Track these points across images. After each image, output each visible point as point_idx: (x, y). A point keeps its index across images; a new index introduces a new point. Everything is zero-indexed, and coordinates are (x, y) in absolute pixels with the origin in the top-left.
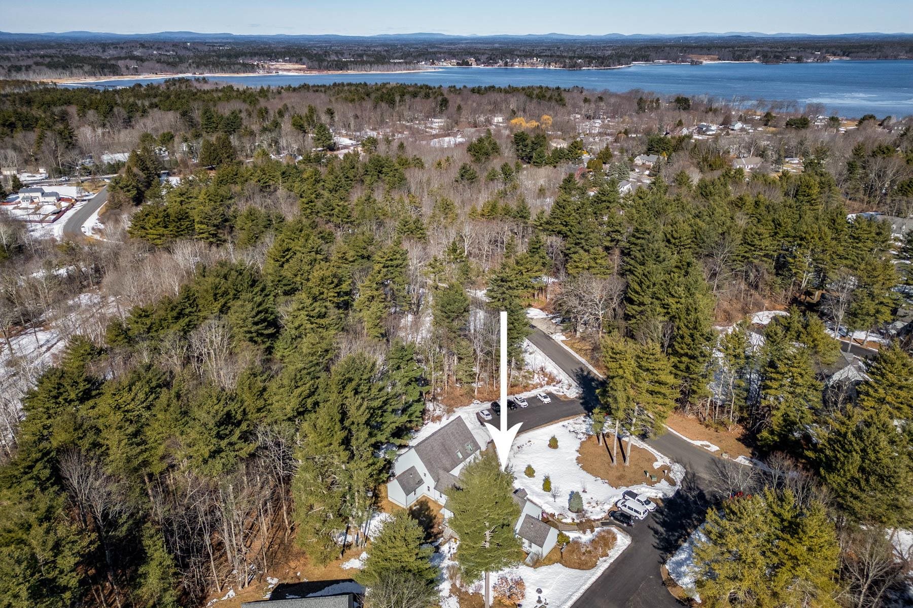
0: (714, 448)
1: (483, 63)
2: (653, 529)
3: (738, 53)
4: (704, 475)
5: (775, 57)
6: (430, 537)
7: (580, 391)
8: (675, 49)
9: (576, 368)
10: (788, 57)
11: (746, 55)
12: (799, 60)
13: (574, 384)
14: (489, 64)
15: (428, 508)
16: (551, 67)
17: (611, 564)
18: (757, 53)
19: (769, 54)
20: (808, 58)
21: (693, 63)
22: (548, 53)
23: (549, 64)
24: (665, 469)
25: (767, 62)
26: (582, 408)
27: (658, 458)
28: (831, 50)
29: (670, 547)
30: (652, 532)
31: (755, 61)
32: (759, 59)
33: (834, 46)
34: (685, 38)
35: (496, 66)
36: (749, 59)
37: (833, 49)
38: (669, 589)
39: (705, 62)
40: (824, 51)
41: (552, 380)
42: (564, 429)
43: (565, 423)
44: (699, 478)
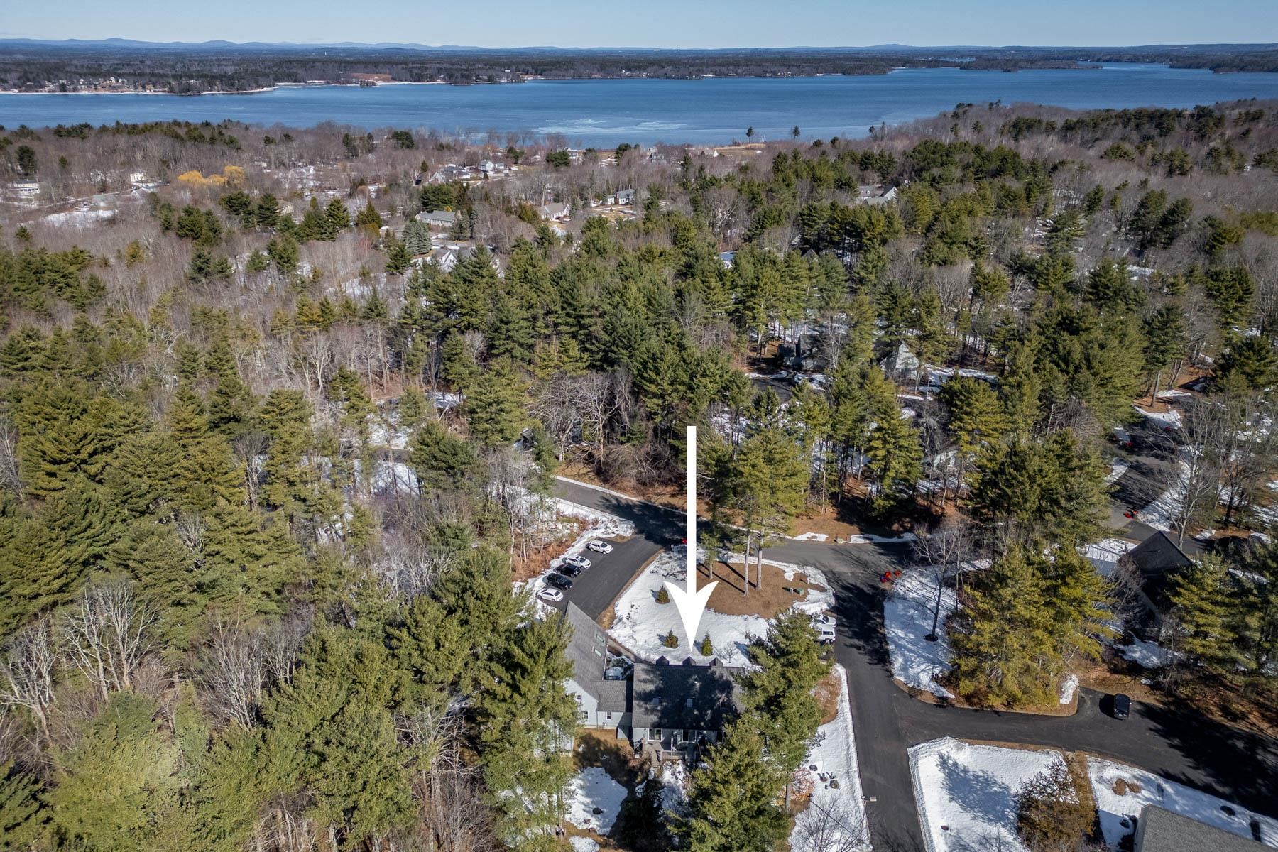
0: (822, 537)
1: (15, 86)
2: (852, 646)
3: (415, 71)
4: (843, 569)
5: (462, 76)
6: (636, 775)
7: (631, 524)
8: (331, 65)
9: (596, 499)
10: (478, 77)
11: (428, 73)
12: (491, 79)
13: (616, 518)
14: (29, 89)
15: (599, 742)
16: (148, 92)
17: (850, 701)
18: (440, 71)
19: (455, 73)
20: (500, 77)
21: (365, 85)
22: (127, 70)
23: (144, 87)
24: (801, 578)
25: (456, 83)
26: (651, 544)
27: (785, 569)
28: (521, 68)
29: (882, 657)
30: (854, 649)
31: (439, 81)
32: (444, 79)
33: (523, 63)
34: (330, 50)
35: (44, 92)
36: (432, 79)
37: (523, 66)
38: (919, 698)
39: (379, 84)
40: (514, 68)
41: (584, 524)
42: (655, 575)
43: (651, 568)
44: (840, 573)
